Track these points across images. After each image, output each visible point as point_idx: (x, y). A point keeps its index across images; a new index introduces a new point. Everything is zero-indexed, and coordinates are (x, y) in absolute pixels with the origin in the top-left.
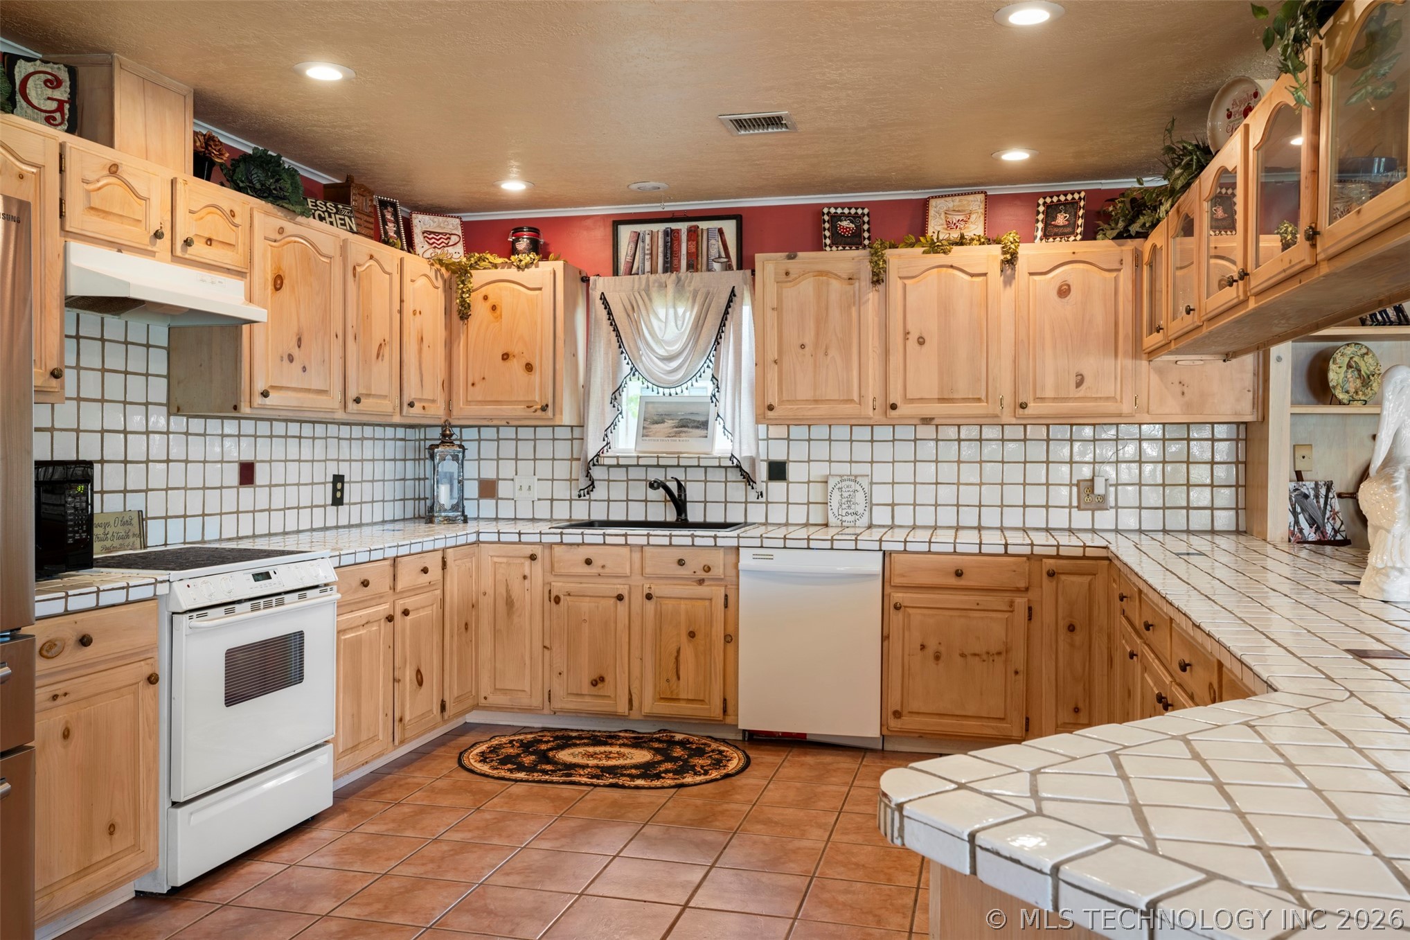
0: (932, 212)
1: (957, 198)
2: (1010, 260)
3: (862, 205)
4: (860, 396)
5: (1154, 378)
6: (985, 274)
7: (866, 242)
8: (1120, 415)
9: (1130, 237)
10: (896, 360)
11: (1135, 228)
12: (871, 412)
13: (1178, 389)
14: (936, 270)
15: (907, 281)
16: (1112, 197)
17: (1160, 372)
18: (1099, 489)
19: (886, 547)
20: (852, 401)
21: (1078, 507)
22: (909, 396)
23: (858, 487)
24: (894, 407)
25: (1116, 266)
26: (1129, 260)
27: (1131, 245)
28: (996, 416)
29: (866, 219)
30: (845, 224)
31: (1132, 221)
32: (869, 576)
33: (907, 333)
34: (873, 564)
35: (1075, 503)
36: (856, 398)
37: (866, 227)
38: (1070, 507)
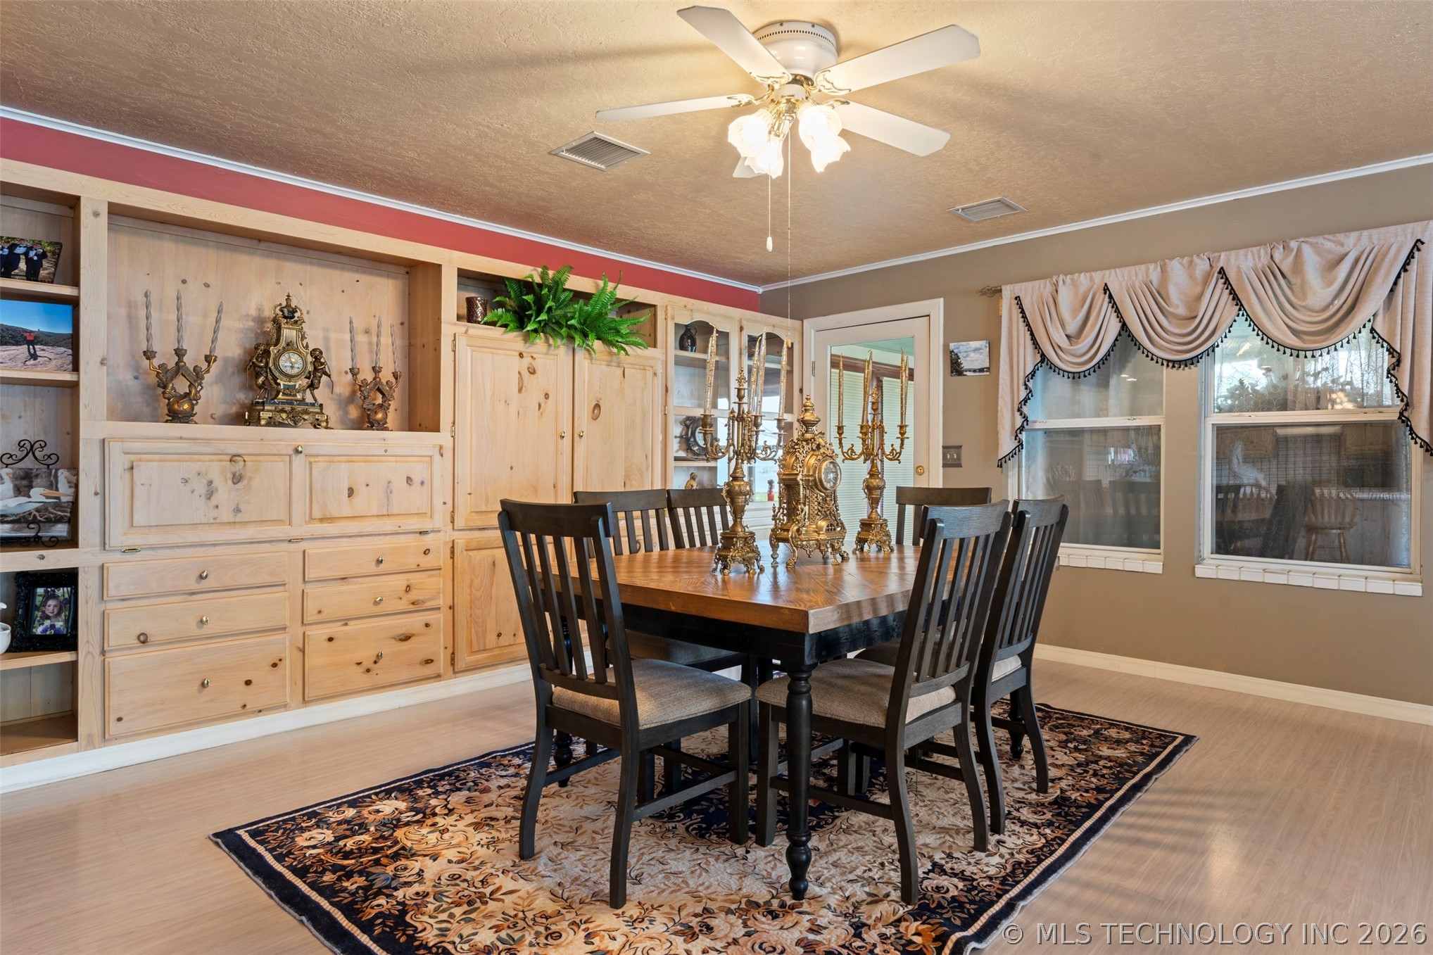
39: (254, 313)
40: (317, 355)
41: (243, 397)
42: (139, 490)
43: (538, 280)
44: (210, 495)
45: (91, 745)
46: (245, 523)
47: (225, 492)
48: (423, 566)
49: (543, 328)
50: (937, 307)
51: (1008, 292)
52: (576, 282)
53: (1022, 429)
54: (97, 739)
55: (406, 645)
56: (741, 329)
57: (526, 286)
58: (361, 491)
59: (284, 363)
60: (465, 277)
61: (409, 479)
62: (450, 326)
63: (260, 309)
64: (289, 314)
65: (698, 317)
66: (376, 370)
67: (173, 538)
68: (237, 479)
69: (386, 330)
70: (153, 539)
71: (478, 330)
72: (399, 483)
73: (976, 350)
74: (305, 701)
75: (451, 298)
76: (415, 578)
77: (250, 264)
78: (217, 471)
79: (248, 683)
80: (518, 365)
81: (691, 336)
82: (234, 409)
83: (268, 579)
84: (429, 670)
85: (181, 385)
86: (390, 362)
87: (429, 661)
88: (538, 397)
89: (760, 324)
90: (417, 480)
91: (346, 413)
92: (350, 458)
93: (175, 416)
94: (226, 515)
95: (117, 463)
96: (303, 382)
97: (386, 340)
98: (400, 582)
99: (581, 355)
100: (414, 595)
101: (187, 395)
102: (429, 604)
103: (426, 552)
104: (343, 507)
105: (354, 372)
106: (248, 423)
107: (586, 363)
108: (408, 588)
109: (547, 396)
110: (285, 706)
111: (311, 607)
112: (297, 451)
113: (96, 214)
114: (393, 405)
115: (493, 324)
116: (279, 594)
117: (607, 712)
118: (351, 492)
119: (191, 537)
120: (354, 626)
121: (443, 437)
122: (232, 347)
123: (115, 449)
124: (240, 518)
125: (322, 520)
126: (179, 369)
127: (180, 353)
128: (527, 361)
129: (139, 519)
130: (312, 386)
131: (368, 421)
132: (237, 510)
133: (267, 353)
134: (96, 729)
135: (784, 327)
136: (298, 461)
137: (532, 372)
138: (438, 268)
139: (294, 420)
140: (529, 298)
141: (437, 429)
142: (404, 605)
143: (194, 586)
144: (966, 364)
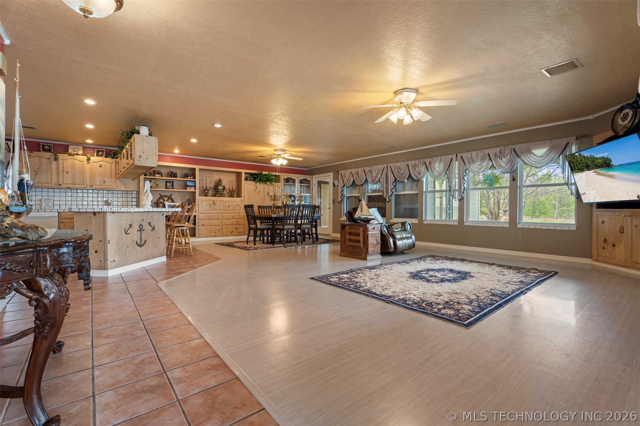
0: (70, 148)
1: (76, 146)
2: (89, 159)
3: (51, 144)
4: (51, 182)
5: (119, 183)
6: (83, 161)
7: (52, 151)
8: (113, 189)
9: (114, 158)
10: (61, 176)
11: (115, 157)
12: (54, 186)
13: (124, 185)
14: (71, 159)
15: (64, 161)
16: (111, 151)
17: (120, 181)
18: (109, 202)
19: (59, 211)
20: (49, 183)
21: (105, 205)
22: (64, 183)
23: (50, 201)
24: (60, 185)
25: (112, 163)
26: (114, 162)
27: (114, 160)
28: (86, 188)
29: (52, 147)
30: (46, 147)
31: (115, 155)
32: (55, 217)
33: (63, 171)
34: (56, 214)
35: (104, 204)
36: (50, 182)
37: (52, 148)
38: (103, 205)
39: (215, 180)
40: (224, 186)
41: (214, 193)
42: (203, 205)
43: (258, 173)
44: (211, 206)
45: (197, 238)
46: (215, 210)
47: (212, 206)
48: (239, 218)
49: (259, 181)
50: (332, 174)
51: (340, 172)
52: (264, 173)
53: (342, 196)
54: (198, 237)
55: (237, 230)
56: (298, 178)
57: (256, 174)
58: (230, 206)
59: (219, 188)
60: (245, 173)
61: (237, 205)
62: (243, 181)
63: (216, 180)
64: (220, 180)
65: (288, 177)
66: (232, 188)
67: (206, 212)
68: (214, 204)
69: (234, 182)
70: (204, 212)
71: (248, 182)
72: (236, 205)
73: (337, 182)
74: (223, 236)
75: (243, 176)
76: (238, 220)
77: (214, 173)
78: (211, 203)
79: (215, 232)
80: (254, 187)
81: (287, 180)
82: (212, 195)
83: (217, 218)
84: (240, 234)
85: (206, 191)
86: (234, 187)
87: (240, 232)
88: (258, 192)
89: (302, 177)
90: (238, 205)
91: (228, 195)
92: (229, 201)
93: (206, 196)
94: (213, 209)
95: (200, 202)
96: (222, 190)
97: (234, 183)
98: (236, 220)
99: (265, 185)
100: (238, 222)
101: (207, 193)
102: (240, 224)
103: (240, 216)
104: (228, 209)
105: (229, 189)
106: (214, 196)
107: (266, 186)
108: (237, 221)
109: (259, 192)
110: (220, 236)
111: (223, 223)
112: (222, 201)
113: (198, 170)
114: (235, 193)
115: (250, 180)
116: (219, 220)
117: (254, 227)
118: (229, 206)
119: (209, 212)
120: (229, 226)
121: (242, 198)
122: (212, 186)
123: (200, 200)
124: (214, 210)
125: (225, 210)
126: (206, 189)
127: (206, 187)
128: (256, 186)
129: (203, 209)
130: (223, 191)
131: (231, 196)
132: (214, 208)
133: (217, 186)
134: (198, 236)
135: (308, 177)
136: (222, 202)
137: (257, 188)
138: (241, 173)
139: (221, 196)
140: (256, 176)
141: (241, 197)
142: (236, 224)
143: (209, 218)
144: (335, 185)
